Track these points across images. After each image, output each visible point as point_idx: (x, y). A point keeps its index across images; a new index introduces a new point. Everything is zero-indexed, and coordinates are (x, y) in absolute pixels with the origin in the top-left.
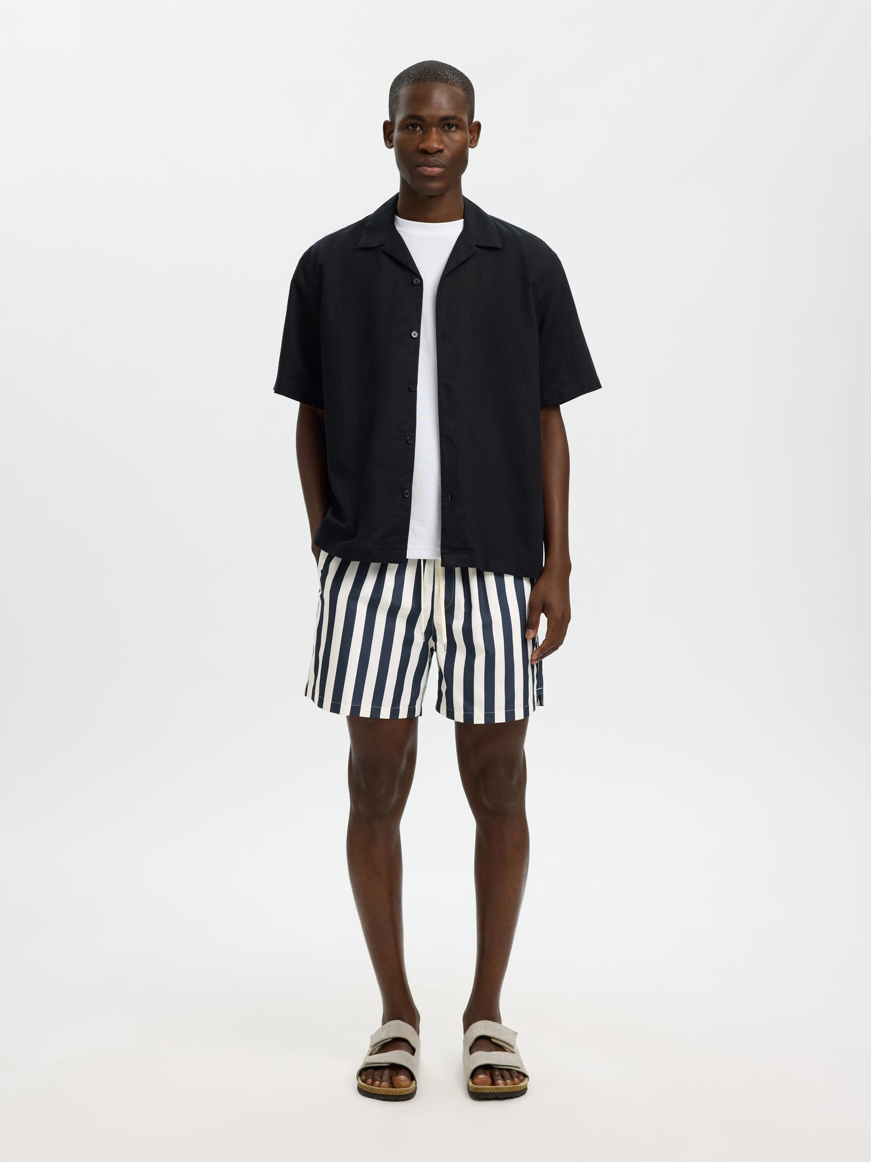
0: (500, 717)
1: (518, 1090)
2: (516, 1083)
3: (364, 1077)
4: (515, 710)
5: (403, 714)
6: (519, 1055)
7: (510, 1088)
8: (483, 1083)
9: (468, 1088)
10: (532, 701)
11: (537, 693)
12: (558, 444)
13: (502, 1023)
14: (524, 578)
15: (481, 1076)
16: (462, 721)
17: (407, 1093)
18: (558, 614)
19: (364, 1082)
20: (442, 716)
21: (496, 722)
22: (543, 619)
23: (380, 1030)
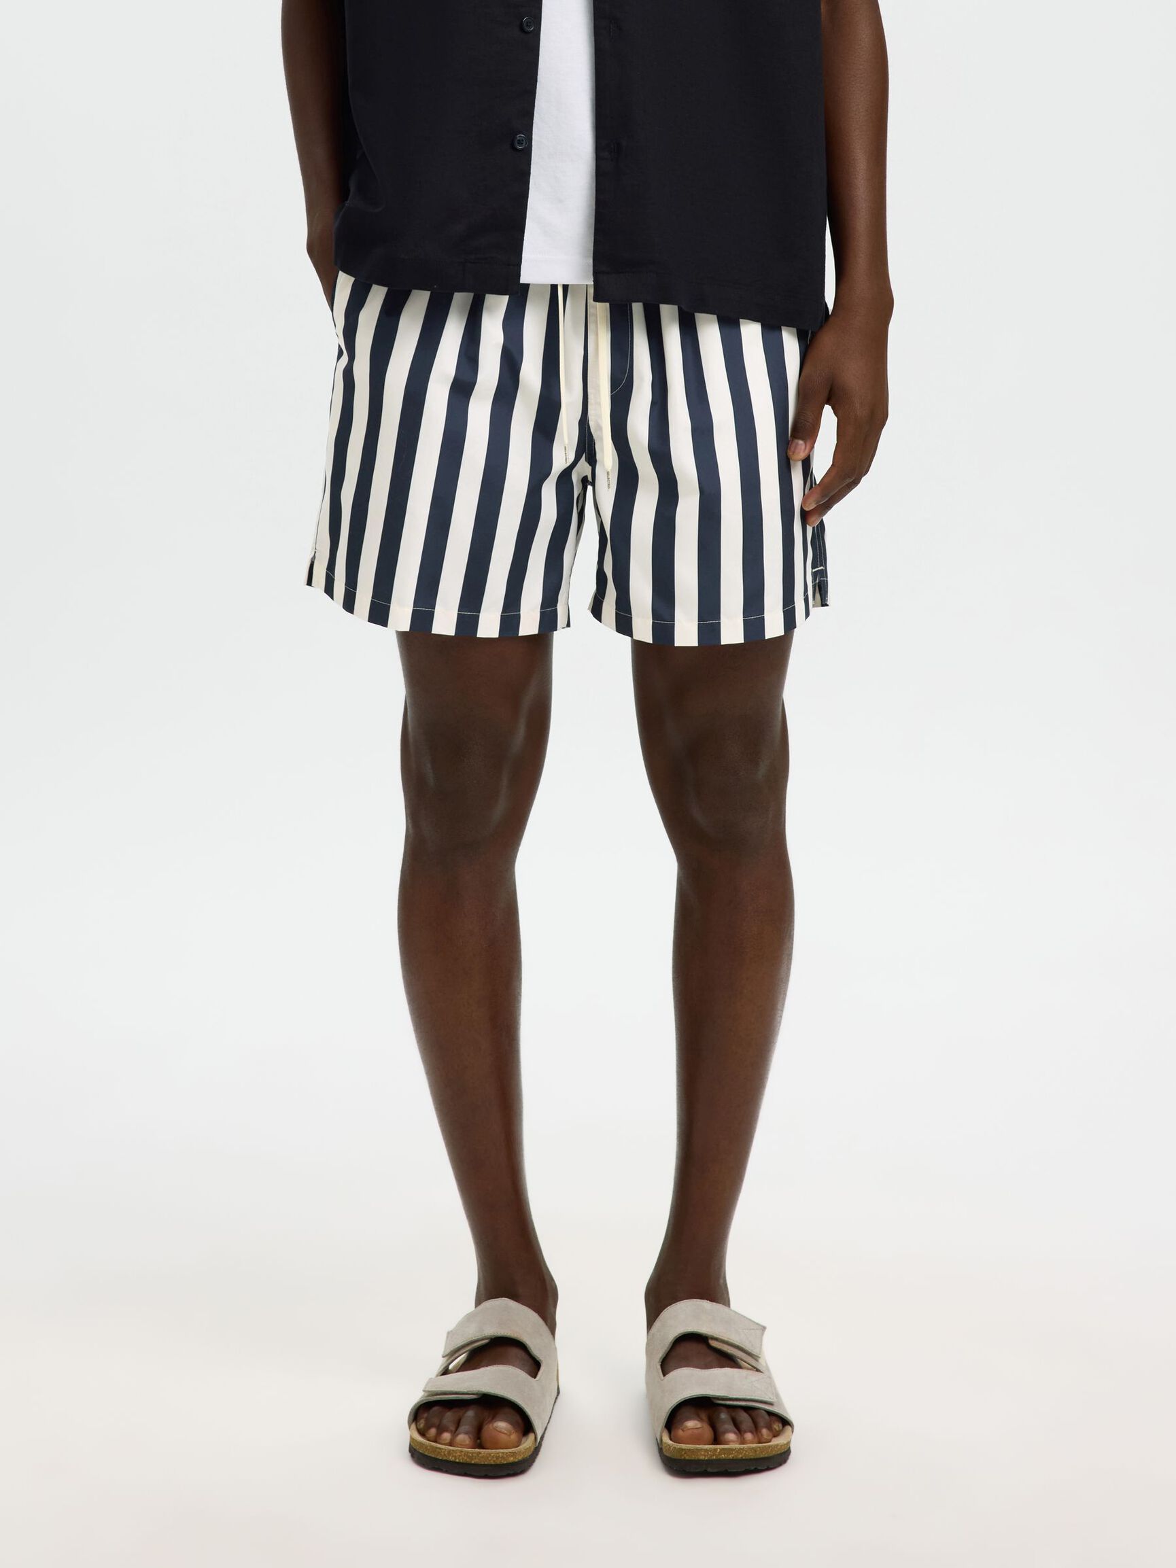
0: (732, 632)
1: (771, 1455)
2: (763, 1440)
3: (422, 1424)
4: (765, 615)
5: (529, 625)
6: (770, 1377)
7: (754, 1450)
8: (697, 1439)
9: (660, 1450)
10: (803, 598)
11: (814, 579)
12: (864, 34)
13: (731, 1306)
14: (782, 327)
15: (691, 1424)
16: (648, 639)
17: (511, 1459)
18: (860, 409)
19: (422, 1433)
20: (606, 629)
21: (722, 643)
22: (829, 419)
23: (469, 1318)
